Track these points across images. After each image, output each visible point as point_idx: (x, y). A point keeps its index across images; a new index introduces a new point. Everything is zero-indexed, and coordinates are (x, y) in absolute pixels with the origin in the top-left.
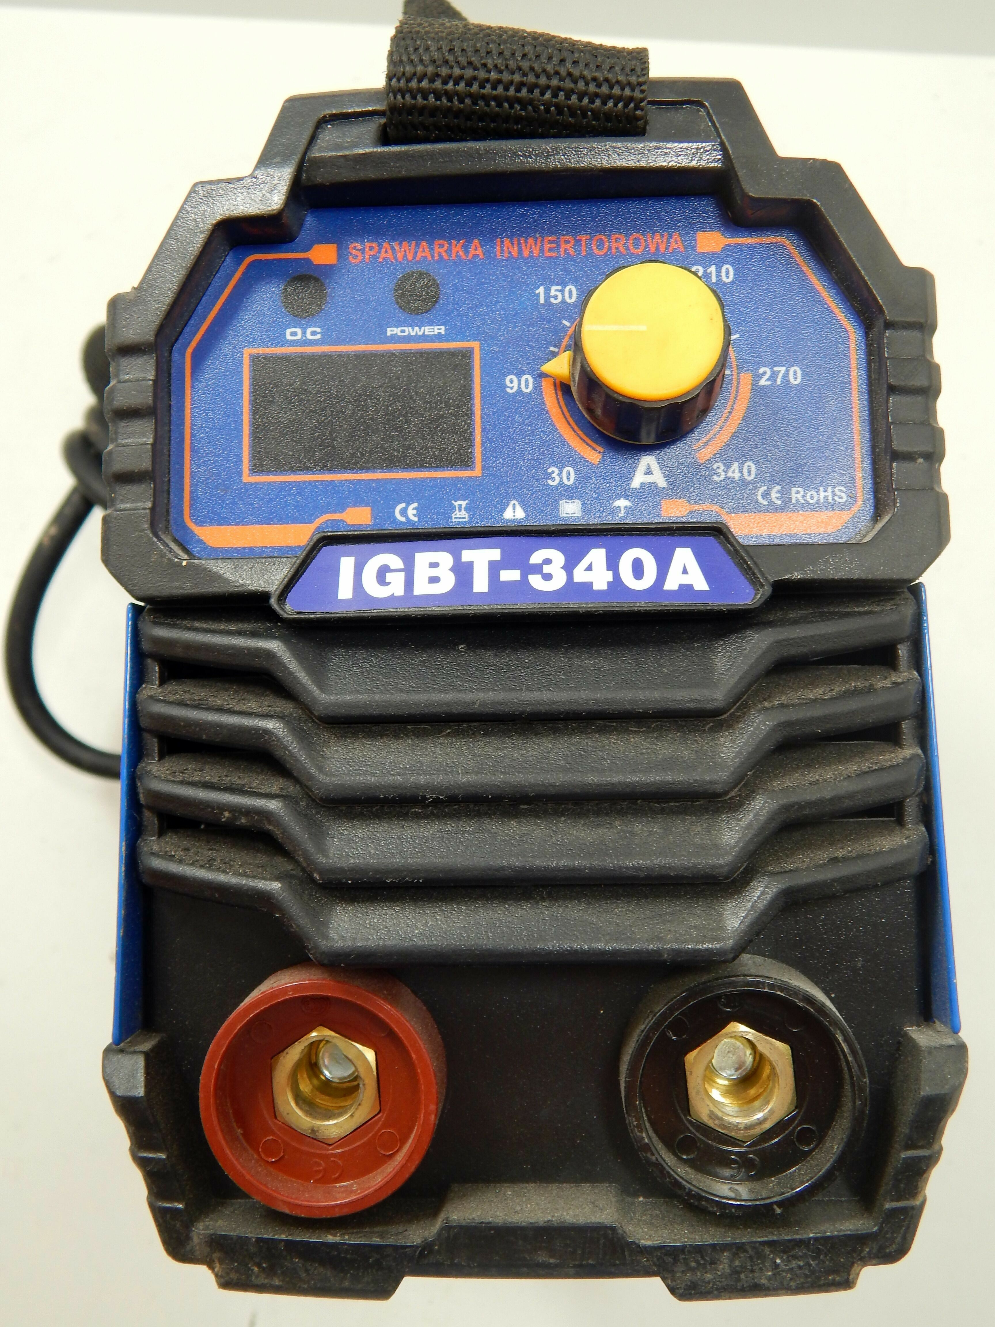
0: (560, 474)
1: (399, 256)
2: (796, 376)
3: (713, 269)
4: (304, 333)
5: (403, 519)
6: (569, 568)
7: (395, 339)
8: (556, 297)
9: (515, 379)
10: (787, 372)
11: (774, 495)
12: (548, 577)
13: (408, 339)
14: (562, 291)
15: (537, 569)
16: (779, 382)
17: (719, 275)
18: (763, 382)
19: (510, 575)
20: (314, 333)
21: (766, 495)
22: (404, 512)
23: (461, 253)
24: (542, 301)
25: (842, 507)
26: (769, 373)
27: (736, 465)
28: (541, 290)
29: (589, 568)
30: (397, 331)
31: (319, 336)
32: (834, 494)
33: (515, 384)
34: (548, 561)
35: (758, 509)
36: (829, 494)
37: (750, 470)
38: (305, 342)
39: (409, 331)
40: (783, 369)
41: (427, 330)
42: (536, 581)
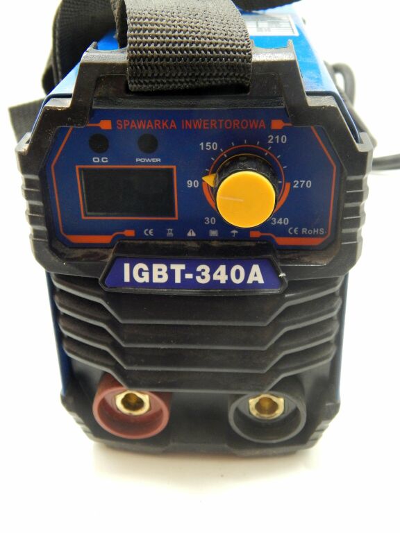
0: (210, 220)
1: (139, 127)
2: (309, 184)
3: (277, 137)
4: (101, 160)
5: (147, 235)
6: (211, 273)
7: (140, 163)
8: (208, 147)
9: (191, 182)
10: (305, 183)
11: (295, 231)
12: (203, 277)
13: (146, 163)
14: (211, 145)
15: (199, 274)
16: (302, 187)
17: (280, 140)
18: (295, 186)
19: (189, 276)
20: (105, 160)
21: (292, 231)
22: (147, 232)
23: (167, 126)
24: (202, 149)
25: (322, 236)
26: (298, 182)
27: (281, 219)
28: (202, 144)
29: (219, 274)
30: (140, 160)
31: (107, 161)
32: (319, 231)
33: (191, 184)
34: (203, 270)
35: (288, 236)
36: (317, 231)
37: (286, 221)
38: (101, 163)
39: (145, 160)
40: (304, 181)
41: (153, 160)
42: (199, 279)
